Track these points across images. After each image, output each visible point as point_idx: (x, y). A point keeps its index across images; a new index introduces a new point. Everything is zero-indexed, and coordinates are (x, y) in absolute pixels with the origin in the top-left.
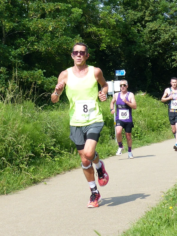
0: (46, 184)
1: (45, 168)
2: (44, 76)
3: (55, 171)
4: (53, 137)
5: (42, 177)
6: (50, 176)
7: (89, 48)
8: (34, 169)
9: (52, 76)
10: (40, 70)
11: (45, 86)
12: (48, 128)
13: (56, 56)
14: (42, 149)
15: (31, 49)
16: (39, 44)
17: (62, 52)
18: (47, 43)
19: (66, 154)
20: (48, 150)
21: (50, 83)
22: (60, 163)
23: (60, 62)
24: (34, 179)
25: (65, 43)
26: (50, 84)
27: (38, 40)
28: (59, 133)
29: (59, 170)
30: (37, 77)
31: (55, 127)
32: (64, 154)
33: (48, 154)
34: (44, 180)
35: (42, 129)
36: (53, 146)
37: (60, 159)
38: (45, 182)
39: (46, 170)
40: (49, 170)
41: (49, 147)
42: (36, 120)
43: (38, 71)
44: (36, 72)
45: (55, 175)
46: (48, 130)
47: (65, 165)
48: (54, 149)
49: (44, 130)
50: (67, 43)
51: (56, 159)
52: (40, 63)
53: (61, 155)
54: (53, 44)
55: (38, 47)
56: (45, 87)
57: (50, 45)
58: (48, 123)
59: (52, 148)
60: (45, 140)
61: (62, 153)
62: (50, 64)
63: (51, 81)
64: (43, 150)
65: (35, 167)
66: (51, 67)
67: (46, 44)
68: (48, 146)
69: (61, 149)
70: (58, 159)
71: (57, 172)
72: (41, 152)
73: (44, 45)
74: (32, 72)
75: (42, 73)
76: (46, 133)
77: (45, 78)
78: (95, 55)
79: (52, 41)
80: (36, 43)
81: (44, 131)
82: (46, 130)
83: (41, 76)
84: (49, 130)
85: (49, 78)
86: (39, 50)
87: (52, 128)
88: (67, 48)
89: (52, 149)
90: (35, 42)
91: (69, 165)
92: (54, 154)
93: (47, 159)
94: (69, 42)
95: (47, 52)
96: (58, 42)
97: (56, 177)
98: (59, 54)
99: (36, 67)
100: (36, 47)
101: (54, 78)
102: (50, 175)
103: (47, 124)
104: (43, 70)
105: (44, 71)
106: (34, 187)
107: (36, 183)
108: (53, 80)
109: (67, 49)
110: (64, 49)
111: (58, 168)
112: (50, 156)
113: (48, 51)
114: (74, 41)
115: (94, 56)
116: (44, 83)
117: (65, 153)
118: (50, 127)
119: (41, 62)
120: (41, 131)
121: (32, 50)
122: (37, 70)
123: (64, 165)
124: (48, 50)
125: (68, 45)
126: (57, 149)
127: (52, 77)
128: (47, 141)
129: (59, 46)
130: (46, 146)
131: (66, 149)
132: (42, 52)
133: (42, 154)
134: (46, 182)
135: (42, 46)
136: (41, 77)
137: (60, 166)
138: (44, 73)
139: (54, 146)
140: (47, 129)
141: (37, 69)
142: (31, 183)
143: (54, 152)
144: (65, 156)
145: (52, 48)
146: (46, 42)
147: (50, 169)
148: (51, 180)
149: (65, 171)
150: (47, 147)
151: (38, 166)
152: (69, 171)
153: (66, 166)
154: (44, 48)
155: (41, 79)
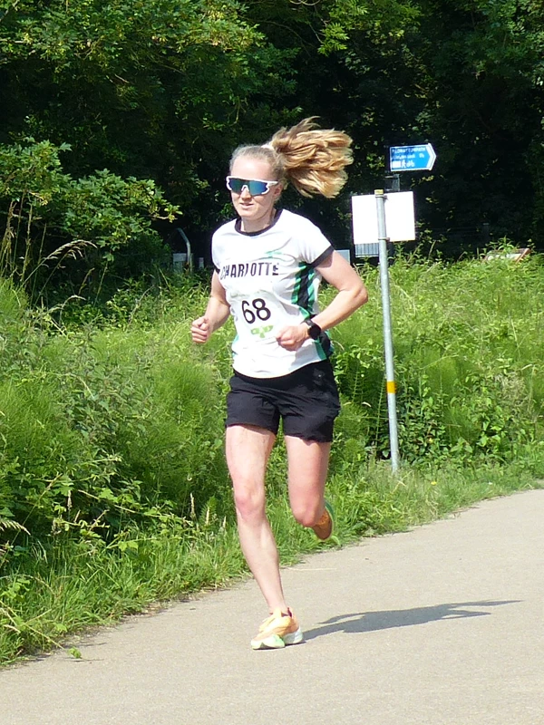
0: (78, 656)
1: (73, 586)
2: (64, 172)
3: (117, 598)
4: (109, 445)
5: (60, 627)
6: (94, 620)
7: (271, 45)
8: (22, 591)
9: (100, 173)
10: (47, 143)
11: (70, 214)
12: (87, 403)
13: (117, 81)
14: (61, 499)
15: (4, 49)
16: (39, 25)
17: (145, 60)
18: (77, 20)
19: (167, 523)
20: (84, 505)
21: (91, 200)
22: (142, 563)
23: (135, 105)
24: (24, 634)
25: (159, 21)
26: (92, 207)
27: (39, 9)
28: (139, 426)
29: (136, 595)
30: (32, 177)
31: (120, 399)
32: (159, 520)
33: (85, 523)
34: (71, 638)
35: (57, 409)
36: (107, 485)
37: (141, 544)
38: (72, 650)
39: (79, 595)
40: (93, 592)
41: (91, 491)
42: (33, 367)
43: (36, 148)
44: (27, 152)
45: (116, 618)
46: (85, 414)
47: (164, 573)
48: (116, 500)
49: (70, 412)
50: (167, 21)
51: (123, 546)
52: (46, 112)
53: (144, 529)
54: (104, 23)
55: (37, 37)
56: (70, 220)
57: (91, 30)
58: (88, 380)
59: (106, 493)
60: (70, 460)
61: (148, 518)
62: (92, 118)
63: (97, 192)
64: (65, 505)
65: (28, 582)
66: (96, 129)
67: (75, 24)
68: (86, 485)
69: (143, 501)
70: (133, 544)
71: (129, 602)
72: (56, 514)
73: (63, 28)
74: (12, 154)
75: (55, 155)
76: (75, 426)
77: (66, 178)
78: (295, 77)
79: (100, 10)
80: (28, 22)
81: (70, 420)
82: (76, 412)
83: (51, 168)
84: (90, 412)
85: (88, 179)
86: (40, 51)
87: (104, 404)
88: (167, 44)
89: (104, 501)
90: (22, 14)
91: (183, 574)
92: (112, 524)
93: (83, 544)
94: (176, 14)
95: (79, 62)
96: (127, 15)
97: (125, 626)
98: (132, 73)
99: (29, 131)
100: (26, 39)
101: (108, 179)
102: (96, 616)
103: (82, 388)
104: (58, 145)
105: (65, 147)
106: (25, 669)
107: (33, 654)
108: (106, 190)
109: (168, 50)
110: (156, 47)
111: (130, 584)
112: (96, 530)
113: (83, 56)
114: (198, 12)
115: (293, 83)
116: (63, 201)
117: (165, 518)
118: (94, 398)
119: (49, 108)
120: (53, 418)
121: (9, 54)
122: (30, 144)
123: (160, 571)
124: (81, 51)
125: (172, 32)
126: (126, 500)
127: (98, 177)
128: (80, 464)
129: (131, 36)
130: (78, 485)
131: (167, 502)
132: (55, 64)
133: (57, 521)
134: (80, 650)
135: (55, 35)
136: (49, 175)
137: (142, 577)
138: (62, 155)
139: (115, 484)
140: (80, 409)
141: (32, 139)
142: (12, 652)
143: (114, 513)
144: (162, 532)
145: (102, 44)
146: (71, 14)
147: (97, 591)
148: (98, 639)
149: (161, 601)
150: (85, 489)
151: (42, 575)
152: (183, 601)
153: (167, 577)
154: (66, 42)
155: (51, 184)
